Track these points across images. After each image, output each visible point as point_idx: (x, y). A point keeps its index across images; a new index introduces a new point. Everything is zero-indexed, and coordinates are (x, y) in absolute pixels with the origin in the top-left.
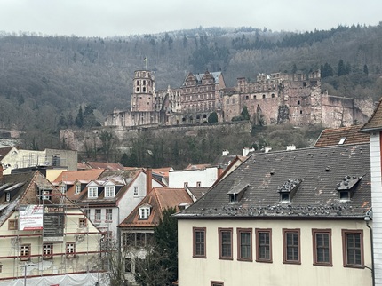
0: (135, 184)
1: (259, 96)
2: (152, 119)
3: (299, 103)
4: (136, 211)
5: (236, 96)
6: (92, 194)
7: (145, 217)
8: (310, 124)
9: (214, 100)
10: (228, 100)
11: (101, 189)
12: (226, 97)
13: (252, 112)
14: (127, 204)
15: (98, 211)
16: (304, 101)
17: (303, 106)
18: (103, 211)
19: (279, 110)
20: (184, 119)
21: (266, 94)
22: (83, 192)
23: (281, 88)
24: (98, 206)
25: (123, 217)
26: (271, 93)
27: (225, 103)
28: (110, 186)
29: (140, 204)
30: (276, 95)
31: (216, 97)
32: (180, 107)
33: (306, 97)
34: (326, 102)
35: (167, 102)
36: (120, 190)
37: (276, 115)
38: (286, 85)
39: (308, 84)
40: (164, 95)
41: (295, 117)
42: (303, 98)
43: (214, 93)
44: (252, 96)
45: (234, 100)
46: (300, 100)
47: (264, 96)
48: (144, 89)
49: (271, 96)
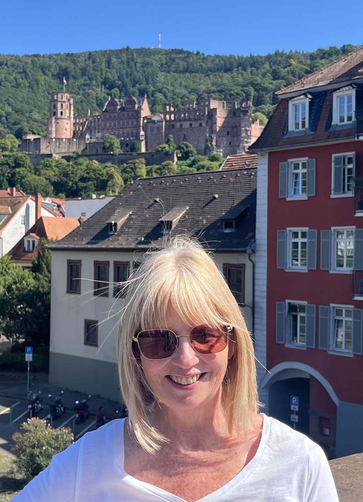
0: (21, 213)
1: (186, 125)
2: (69, 148)
3: (228, 133)
4: (21, 243)
5: (161, 124)
7: (31, 250)
10: (152, 128)
12: (150, 125)
13: (178, 142)
14: (11, 234)
16: (233, 132)
17: (233, 137)
19: (206, 141)
21: (193, 123)
23: (209, 116)
26: (199, 122)
27: (149, 132)
29: (26, 235)
30: (204, 124)
31: (139, 124)
33: (236, 127)
34: (257, 133)
35: (86, 128)
36: (4, 219)
40: (82, 120)
41: (224, 148)
42: (233, 128)
43: (137, 120)
44: (178, 125)
46: (229, 131)
47: (191, 125)
48: (62, 113)
49: (198, 125)
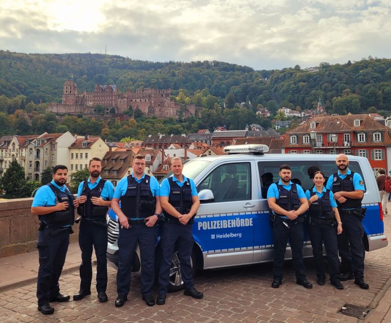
1: (138, 100)
2: (75, 109)
3: (159, 105)
5: (126, 99)
8: (165, 117)
9: (112, 100)
10: (121, 101)
12: (120, 99)
13: (134, 108)
16: (161, 104)
17: (161, 107)
19: (149, 108)
20: (95, 111)
21: (142, 99)
23: (150, 96)
25: (155, 169)
26: (145, 99)
27: (119, 103)
30: (147, 100)
31: (113, 99)
32: (92, 103)
33: (163, 102)
34: (173, 105)
35: (84, 100)
37: (147, 111)
38: (153, 95)
39: (164, 96)
40: (82, 96)
41: (157, 112)
42: (161, 103)
43: (112, 97)
44: (134, 100)
45: (124, 101)
47: (141, 100)
48: (71, 92)
49: (144, 101)
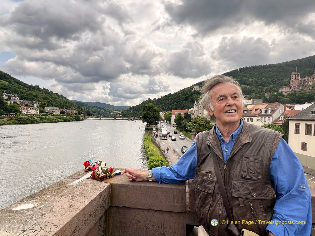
0: (279, 109)
4: (279, 118)
6: (263, 112)
7: (282, 120)
11: (266, 111)
14: (276, 115)
15: (265, 117)
18: (267, 118)
22: (261, 111)
24: (265, 116)
25: (274, 120)
28: (270, 109)
29: (281, 116)
32: (311, 83)
35: (305, 82)
36: (273, 111)
40: (304, 79)
48: (295, 78)
